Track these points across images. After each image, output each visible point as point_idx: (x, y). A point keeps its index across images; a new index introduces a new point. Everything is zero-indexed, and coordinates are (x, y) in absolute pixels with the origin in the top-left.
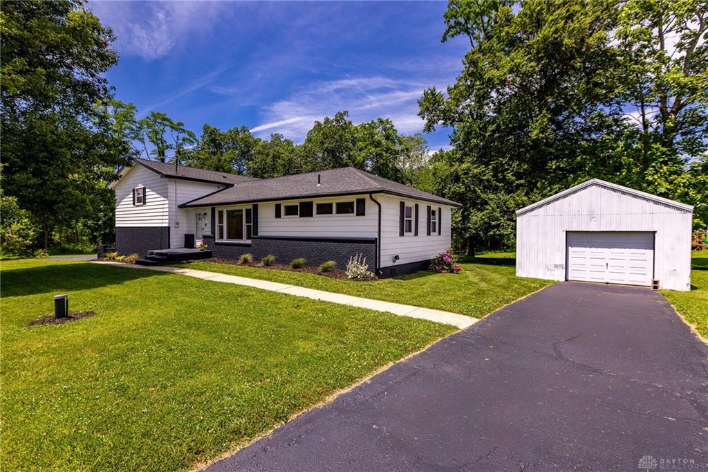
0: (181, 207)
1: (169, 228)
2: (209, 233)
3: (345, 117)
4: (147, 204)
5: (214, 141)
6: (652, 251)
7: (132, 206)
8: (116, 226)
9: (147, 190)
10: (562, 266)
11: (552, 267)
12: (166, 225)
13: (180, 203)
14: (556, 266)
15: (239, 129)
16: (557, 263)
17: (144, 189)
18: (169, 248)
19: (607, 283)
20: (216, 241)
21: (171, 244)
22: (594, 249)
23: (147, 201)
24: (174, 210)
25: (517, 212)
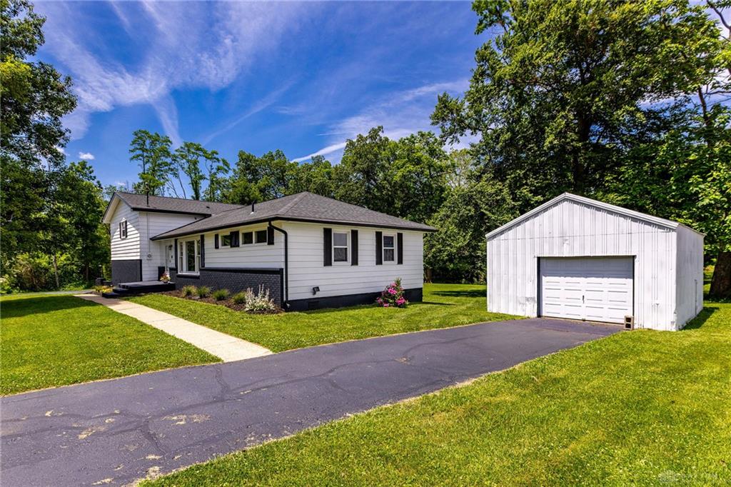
0: (153, 239)
1: (141, 261)
2: (174, 266)
3: (380, 133)
4: (128, 237)
5: (249, 167)
6: (632, 280)
7: (119, 239)
8: (112, 259)
9: (128, 223)
10: (533, 299)
11: (523, 301)
12: (138, 258)
13: (151, 236)
14: (527, 299)
15: (274, 154)
16: (528, 296)
17: (126, 222)
18: (141, 280)
19: (584, 320)
20: (179, 273)
21: (143, 277)
22: (568, 279)
23: (128, 234)
24: (146, 243)
25: (487, 235)
